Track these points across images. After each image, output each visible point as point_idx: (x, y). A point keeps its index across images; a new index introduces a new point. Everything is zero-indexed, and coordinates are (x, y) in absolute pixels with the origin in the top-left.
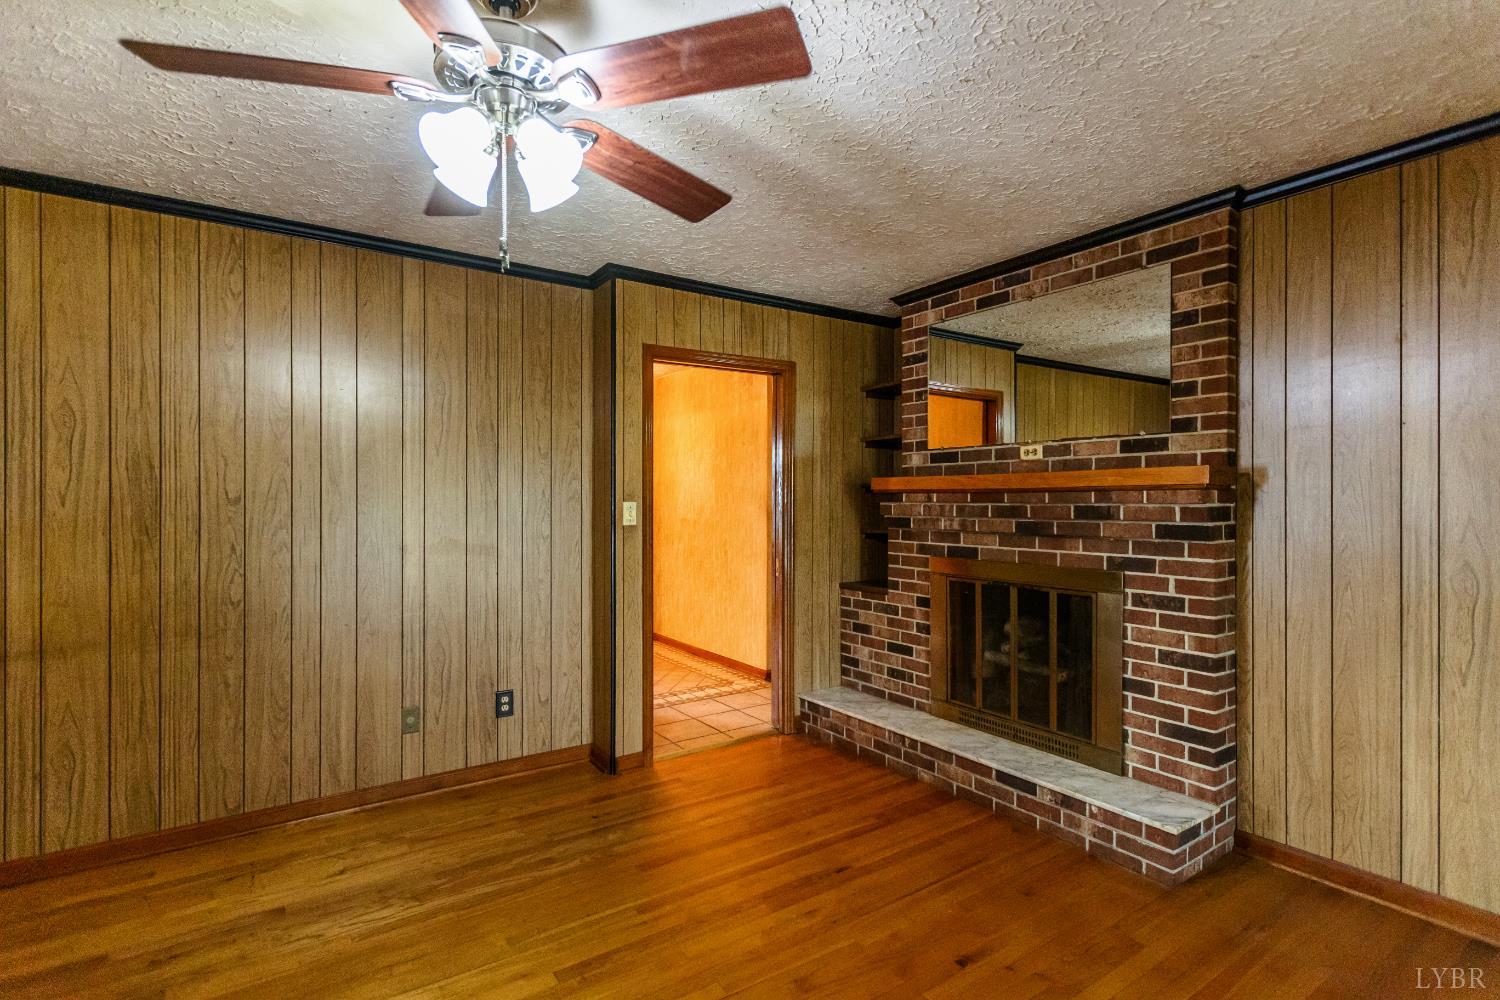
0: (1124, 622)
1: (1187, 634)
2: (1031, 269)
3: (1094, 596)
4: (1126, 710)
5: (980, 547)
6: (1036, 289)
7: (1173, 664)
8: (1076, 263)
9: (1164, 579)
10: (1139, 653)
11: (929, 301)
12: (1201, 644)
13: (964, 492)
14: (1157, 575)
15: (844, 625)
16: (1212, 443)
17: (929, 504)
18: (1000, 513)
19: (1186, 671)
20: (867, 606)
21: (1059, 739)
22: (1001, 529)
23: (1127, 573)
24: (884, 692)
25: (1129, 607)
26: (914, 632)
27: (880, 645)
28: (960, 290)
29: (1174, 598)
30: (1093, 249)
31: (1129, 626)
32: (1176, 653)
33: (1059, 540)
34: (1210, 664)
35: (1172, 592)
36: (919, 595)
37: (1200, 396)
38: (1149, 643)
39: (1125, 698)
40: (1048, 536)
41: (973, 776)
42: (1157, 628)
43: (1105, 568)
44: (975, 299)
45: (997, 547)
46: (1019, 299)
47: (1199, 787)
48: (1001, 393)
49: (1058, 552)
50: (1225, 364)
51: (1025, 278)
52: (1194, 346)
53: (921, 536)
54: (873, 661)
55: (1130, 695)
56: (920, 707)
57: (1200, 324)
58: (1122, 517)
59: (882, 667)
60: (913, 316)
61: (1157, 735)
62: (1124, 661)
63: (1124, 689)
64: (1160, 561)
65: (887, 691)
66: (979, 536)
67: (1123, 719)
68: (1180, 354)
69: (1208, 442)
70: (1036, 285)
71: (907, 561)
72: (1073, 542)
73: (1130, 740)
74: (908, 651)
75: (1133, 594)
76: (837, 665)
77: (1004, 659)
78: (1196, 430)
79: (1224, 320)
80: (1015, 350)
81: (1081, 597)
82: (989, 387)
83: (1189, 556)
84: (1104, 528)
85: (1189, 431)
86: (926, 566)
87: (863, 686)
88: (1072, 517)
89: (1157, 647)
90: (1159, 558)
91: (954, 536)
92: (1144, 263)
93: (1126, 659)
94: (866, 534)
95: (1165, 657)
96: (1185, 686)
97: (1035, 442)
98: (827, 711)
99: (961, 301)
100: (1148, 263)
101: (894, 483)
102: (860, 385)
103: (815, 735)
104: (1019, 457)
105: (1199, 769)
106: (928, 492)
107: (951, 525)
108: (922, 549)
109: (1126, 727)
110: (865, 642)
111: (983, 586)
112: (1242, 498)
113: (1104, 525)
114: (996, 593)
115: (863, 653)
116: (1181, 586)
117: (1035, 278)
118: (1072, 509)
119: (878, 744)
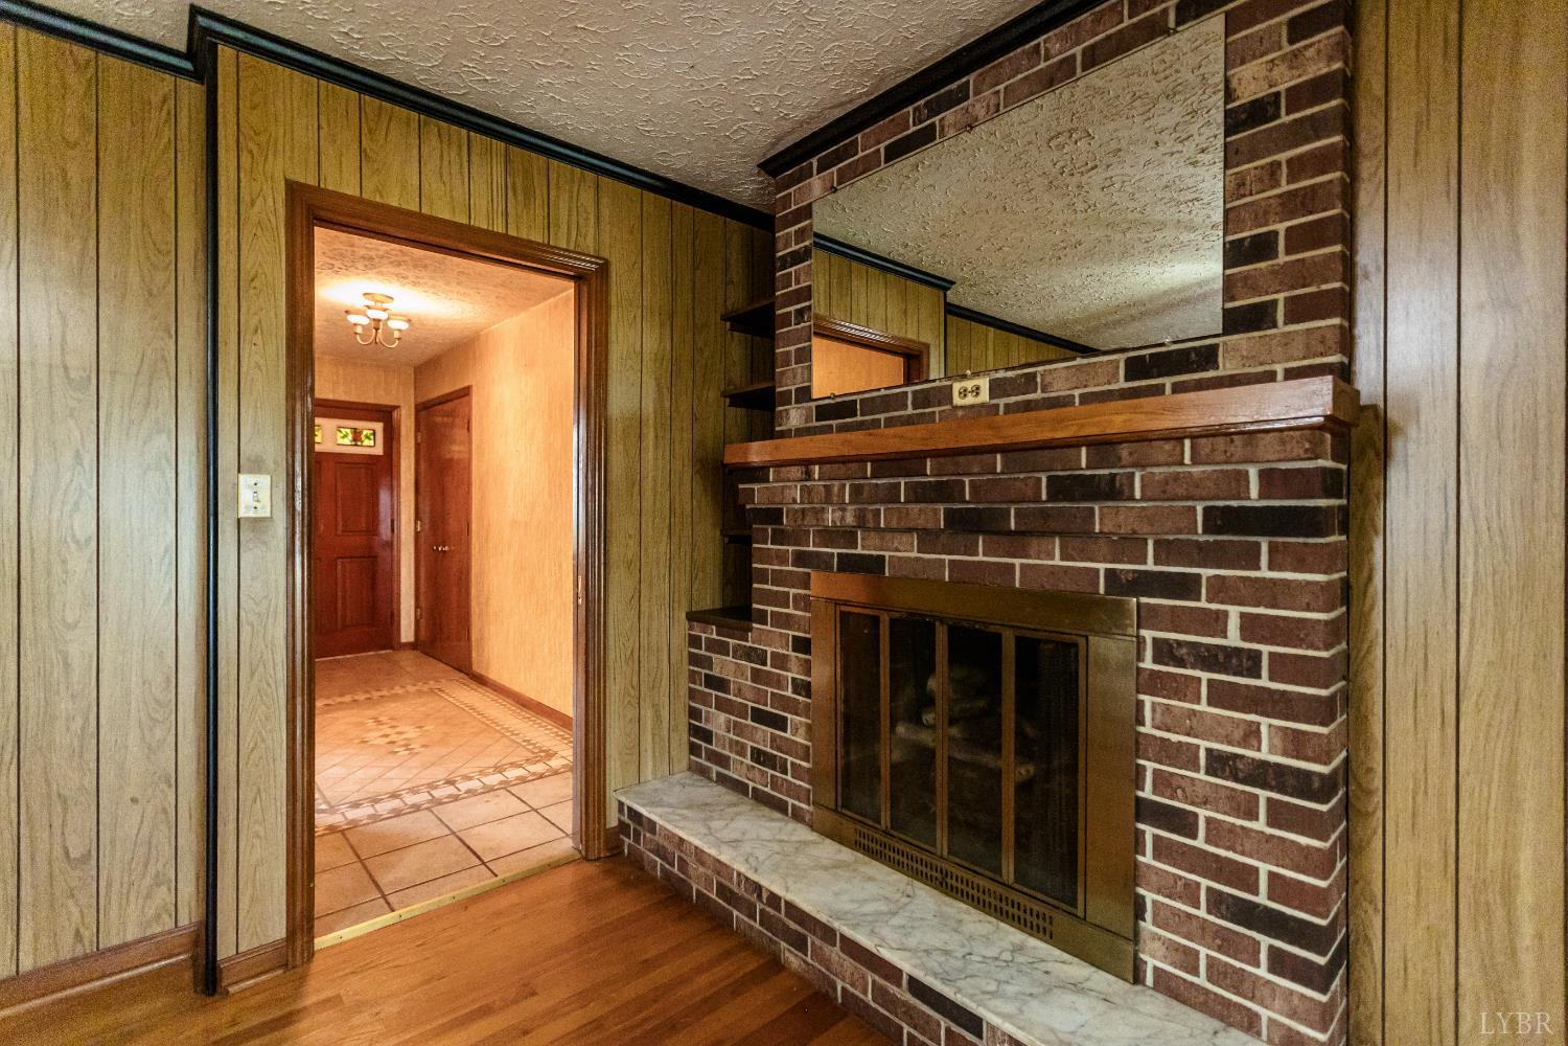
0: (1138, 692)
1: (1265, 723)
2: (972, 78)
3: (1081, 642)
4: (1140, 858)
5: (887, 554)
6: (981, 112)
7: (1236, 780)
8: (1047, 49)
9: (1217, 612)
10: (1168, 752)
11: (814, 161)
12: (1296, 744)
13: (861, 460)
14: (1203, 604)
15: (693, 677)
16: (1307, 346)
17: (808, 484)
18: (919, 494)
19: (1263, 794)
20: (722, 649)
21: (1017, 897)
22: (921, 523)
23: (1144, 600)
24: (747, 786)
25: (1148, 664)
26: (789, 693)
27: (740, 711)
28: (859, 136)
29: (1237, 651)
30: (1079, 19)
31: (1147, 700)
32: (1242, 757)
33: (1018, 541)
34: (1316, 785)
35: (1233, 638)
36: (796, 634)
37: (1283, 258)
38: (1188, 735)
39: (1139, 836)
40: (997, 533)
41: (870, 977)
42: (1203, 707)
43: (1102, 590)
44: (882, 146)
45: (914, 554)
46: (952, 133)
47: (1290, 1029)
48: (927, 346)
49: (1017, 562)
50: (1337, 189)
51: (962, 95)
52: (1272, 164)
53: (798, 537)
54: (731, 735)
55: (1149, 832)
56: (797, 816)
57: (1285, 119)
58: (1138, 495)
59: (743, 746)
60: (791, 190)
61: (1202, 913)
62: (1138, 765)
63: (1139, 818)
64: (1208, 578)
65: (751, 784)
66: (889, 536)
67: (1134, 874)
68: (1242, 184)
69: (1298, 347)
70: (977, 105)
71: (779, 579)
72: (1044, 542)
73: (1148, 915)
74: (779, 723)
75: (1155, 640)
76: (682, 737)
77: (925, 737)
78: (1275, 326)
79: (1334, 103)
80: (946, 289)
81: (1057, 643)
82: (911, 335)
83: (1271, 568)
84: (1101, 516)
85: (1259, 329)
86: (807, 586)
87: (718, 774)
88: (1044, 497)
89: (1204, 744)
90: (1206, 573)
91: (848, 536)
92: (1172, 23)
93: (1141, 762)
94: (730, 537)
95: (1219, 764)
96: (1260, 825)
97: (976, 374)
98: (652, 826)
99: (861, 154)
100: (1179, 23)
101: (757, 453)
102: (721, 310)
103: (636, 861)
104: (951, 403)
105: (1292, 992)
106: (806, 463)
107: (843, 518)
108: (801, 559)
109: (1141, 891)
110: (723, 706)
111: (893, 621)
112: (1362, 453)
113: (1101, 509)
114: (914, 633)
115: (718, 721)
116: (1250, 626)
117: (976, 93)
118: (1044, 480)
119: (723, 890)
